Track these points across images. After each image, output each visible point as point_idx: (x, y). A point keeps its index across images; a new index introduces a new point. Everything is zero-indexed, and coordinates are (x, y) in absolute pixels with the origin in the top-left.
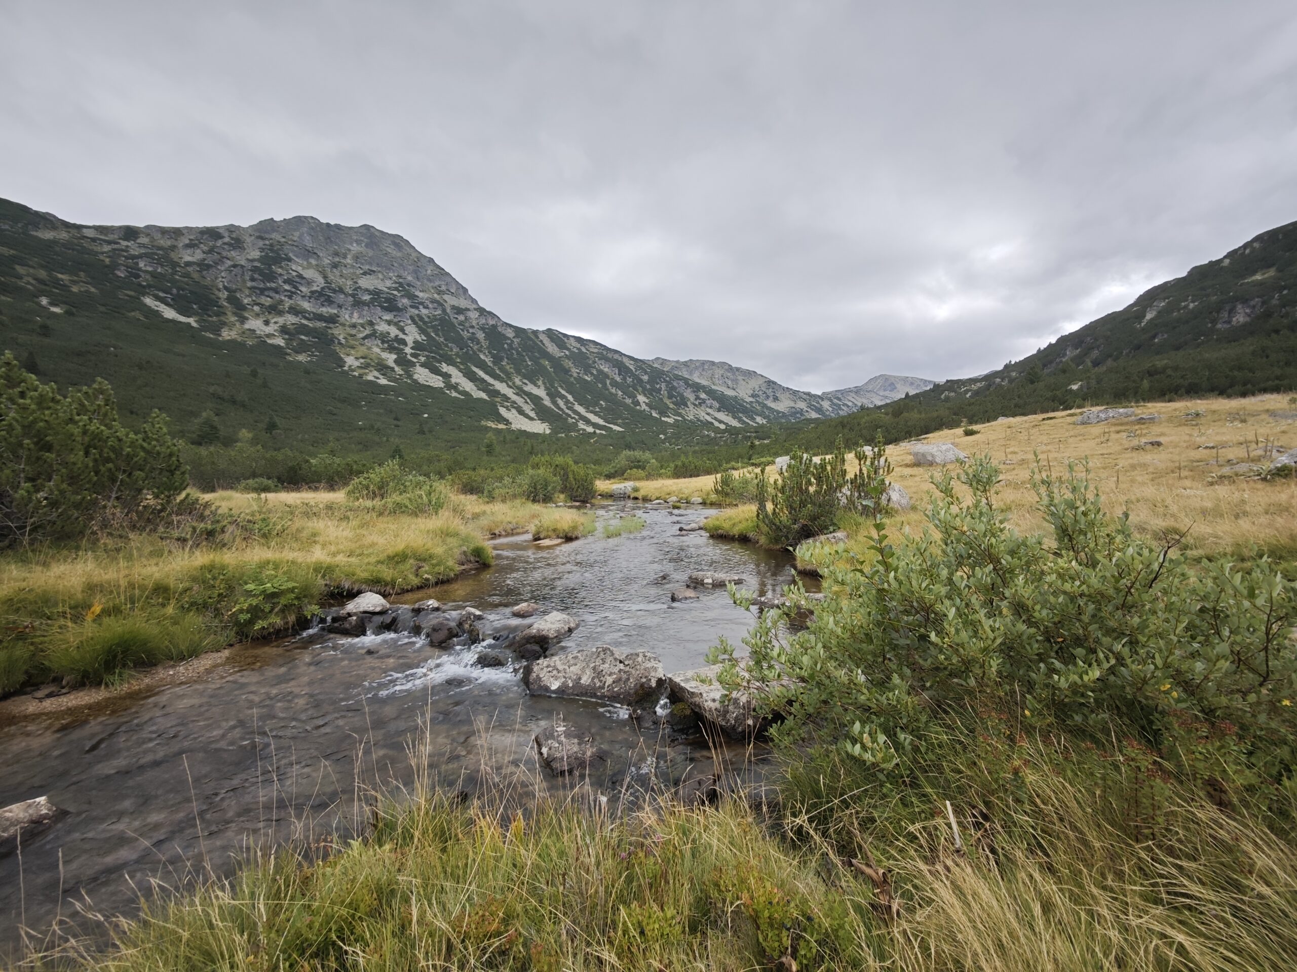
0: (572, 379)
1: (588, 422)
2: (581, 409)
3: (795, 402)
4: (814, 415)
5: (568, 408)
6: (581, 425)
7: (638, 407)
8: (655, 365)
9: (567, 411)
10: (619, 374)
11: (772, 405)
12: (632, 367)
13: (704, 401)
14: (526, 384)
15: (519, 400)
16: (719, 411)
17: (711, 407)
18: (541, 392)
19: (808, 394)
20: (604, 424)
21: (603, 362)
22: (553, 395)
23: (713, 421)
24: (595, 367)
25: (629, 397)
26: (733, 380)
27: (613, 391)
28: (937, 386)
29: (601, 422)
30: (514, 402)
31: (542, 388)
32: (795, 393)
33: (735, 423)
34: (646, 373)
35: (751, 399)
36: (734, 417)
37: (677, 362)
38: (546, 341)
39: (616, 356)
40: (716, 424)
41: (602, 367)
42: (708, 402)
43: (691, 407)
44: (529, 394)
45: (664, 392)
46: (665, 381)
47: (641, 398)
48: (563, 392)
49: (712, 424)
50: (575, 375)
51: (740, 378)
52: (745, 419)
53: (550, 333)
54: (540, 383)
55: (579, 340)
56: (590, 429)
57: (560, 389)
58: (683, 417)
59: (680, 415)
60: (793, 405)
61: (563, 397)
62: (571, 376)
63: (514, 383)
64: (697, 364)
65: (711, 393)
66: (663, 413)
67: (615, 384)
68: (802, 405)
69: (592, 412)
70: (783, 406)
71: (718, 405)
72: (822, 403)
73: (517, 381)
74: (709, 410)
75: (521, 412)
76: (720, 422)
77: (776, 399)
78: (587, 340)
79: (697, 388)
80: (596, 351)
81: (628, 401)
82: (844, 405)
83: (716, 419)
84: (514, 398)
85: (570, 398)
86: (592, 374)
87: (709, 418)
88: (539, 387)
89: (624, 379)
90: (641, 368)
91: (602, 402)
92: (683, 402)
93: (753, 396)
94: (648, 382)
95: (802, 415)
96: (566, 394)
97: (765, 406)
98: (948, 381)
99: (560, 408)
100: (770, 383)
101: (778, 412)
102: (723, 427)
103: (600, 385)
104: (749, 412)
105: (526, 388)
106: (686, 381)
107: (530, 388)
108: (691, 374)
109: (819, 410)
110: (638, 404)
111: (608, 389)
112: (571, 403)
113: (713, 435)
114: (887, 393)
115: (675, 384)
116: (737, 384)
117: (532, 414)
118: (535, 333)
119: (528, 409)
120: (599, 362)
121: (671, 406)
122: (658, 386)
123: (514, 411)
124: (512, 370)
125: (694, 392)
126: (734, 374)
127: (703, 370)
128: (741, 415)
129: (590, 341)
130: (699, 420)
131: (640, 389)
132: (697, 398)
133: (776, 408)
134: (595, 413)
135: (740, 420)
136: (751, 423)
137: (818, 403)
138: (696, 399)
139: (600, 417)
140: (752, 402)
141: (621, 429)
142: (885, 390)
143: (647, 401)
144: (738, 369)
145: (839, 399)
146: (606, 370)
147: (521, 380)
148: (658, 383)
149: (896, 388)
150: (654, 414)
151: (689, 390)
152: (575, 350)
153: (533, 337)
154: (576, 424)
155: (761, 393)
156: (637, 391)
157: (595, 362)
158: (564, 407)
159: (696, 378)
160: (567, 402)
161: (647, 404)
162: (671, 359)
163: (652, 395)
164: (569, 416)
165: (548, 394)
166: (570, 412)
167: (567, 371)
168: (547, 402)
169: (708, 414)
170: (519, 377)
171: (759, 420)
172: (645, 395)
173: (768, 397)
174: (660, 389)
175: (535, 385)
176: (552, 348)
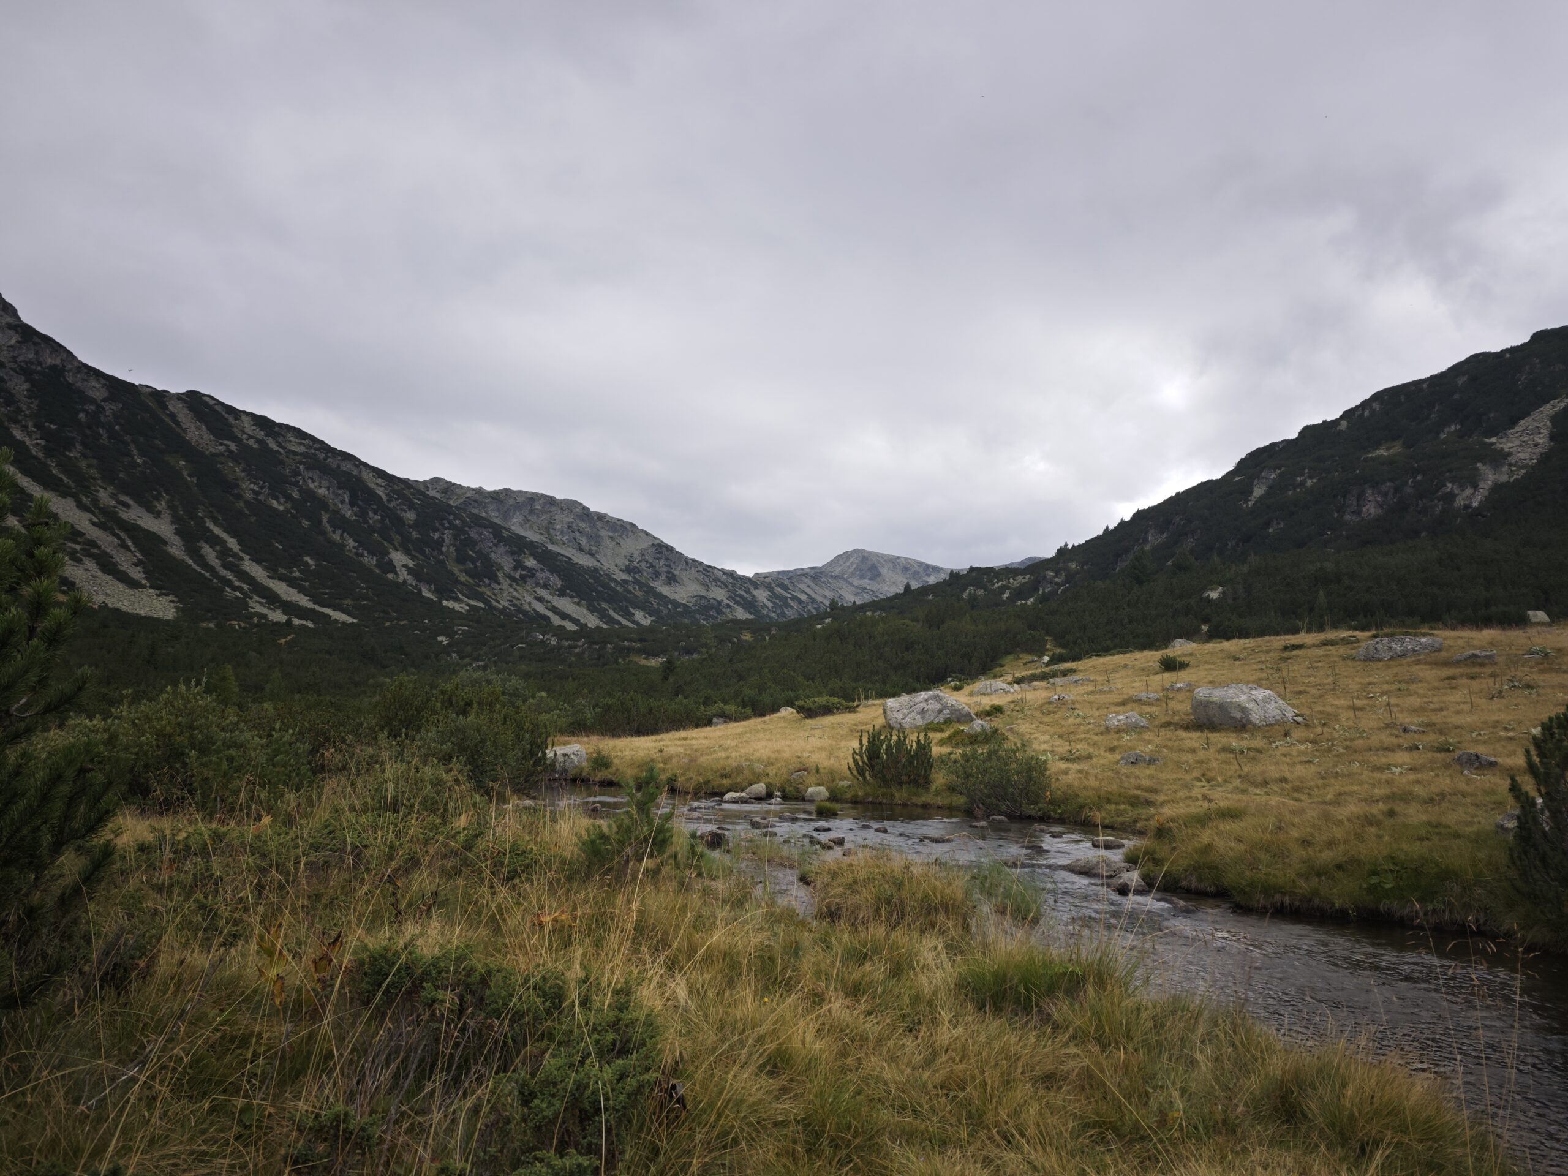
0: (241, 504)
1: (273, 599)
2: (257, 572)
3: (707, 587)
4: (742, 614)
5: (226, 566)
6: (256, 605)
7: (390, 576)
8: (432, 493)
9: (223, 572)
10: (352, 504)
11: (665, 590)
12: (380, 492)
13: (532, 573)
14: (128, 506)
15: (106, 541)
16: (562, 593)
17: (545, 586)
18: (162, 527)
19: (731, 574)
20: (311, 605)
21: (316, 474)
22: (191, 535)
23: (550, 614)
24: (296, 484)
25: (372, 553)
26: (590, 538)
27: (337, 537)
28: (954, 576)
29: (304, 601)
30: (93, 544)
31: (167, 516)
32: (708, 570)
33: (592, 621)
34: (411, 506)
35: (624, 576)
36: (592, 609)
37: (479, 491)
38: (185, 417)
39: (346, 466)
40: (556, 620)
41: (312, 486)
42: (539, 575)
43: (505, 583)
44: (133, 530)
45: (449, 548)
46: (452, 527)
47: (399, 558)
48: (217, 531)
49: (546, 618)
50: (248, 495)
51: (604, 533)
52: (612, 613)
53: (194, 400)
54: (161, 506)
55: (263, 422)
56: (277, 616)
57: (210, 524)
58: (487, 602)
59: (480, 597)
60: (703, 593)
61: (214, 541)
62: (239, 497)
63: (95, 501)
64: (519, 500)
65: (548, 559)
66: (445, 590)
67: (339, 522)
68: (718, 594)
69: (282, 578)
70: (684, 593)
71: (559, 584)
72: (756, 593)
73: (105, 497)
74: (542, 592)
75: (107, 566)
76: (564, 616)
77: (672, 579)
78: (280, 425)
79: (518, 546)
80: (301, 449)
81: (370, 561)
82: (795, 598)
83: (555, 610)
84: (93, 532)
85: (232, 543)
86: (289, 497)
87: (540, 608)
88: (158, 515)
89: (363, 514)
90: (400, 495)
91: (307, 559)
92: (488, 572)
93: (628, 570)
94: (416, 525)
95: (719, 612)
96: (224, 536)
97: (652, 591)
98: (972, 569)
99: (206, 566)
100: (663, 550)
101: (676, 604)
102: (571, 627)
103: (306, 523)
104: (621, 600)
105: (124, 515)
106: (498, 532)
107: (136, 515)
108: (506, 516)
109: (749, 605)
110: (391, 567)
111: (324, 533)
112: (235, 555)
113: (553, 641)
114: (865, 583)
115: (473, 534)
116: (598, 544)
117: (137, 574)
118: (161, 397)
119: (125, 561)
120: (307, 474)
121: (463, 578)
122: (437, 536)
123: (89, 563)
124: (92, 471)
125: (512, 553)
126: (593, 526)
127: (532, 512)
128: (604, 605)
129: (288, 427)
130: (519, 610)
131: (397, 538)
132: (519, 565)
133: (672, 596)
134: (291, 582)
135: (603, 615)
136: (624, 622)
137: (748, 592)
138: (515, 568)
139: (302, 590)
140: (626, 582)
141: (350, 620)
142: (861, 577)
143: (411, 564)
144: (601, 517)
145: (785, 589)
146: (322, 491)
147: (113, 496)
148: (436, 530)
150: (426, 593)
151: (502, 549)
152: (251, 442)
153: (151, 404)
154: (243, 603)
155: (643, 565)
156: (390, 541)
157: (296, 473)
158: (216, 563)
159: (516, 525)
160: (225, 553)
161: (410, 571)
162: (465, 484)
163: (423, 553)
164: (229, 583)
165: (178, 532)
166: (230, 576)
167: (230, 487)
168: (176, 549)
169: (540, 599)
170: (111, 489)
171: (639, 615)
172: (407, 552)
173: (657, 574)
174: (441, 542)
175: (150, 509)
176: (195, 433)
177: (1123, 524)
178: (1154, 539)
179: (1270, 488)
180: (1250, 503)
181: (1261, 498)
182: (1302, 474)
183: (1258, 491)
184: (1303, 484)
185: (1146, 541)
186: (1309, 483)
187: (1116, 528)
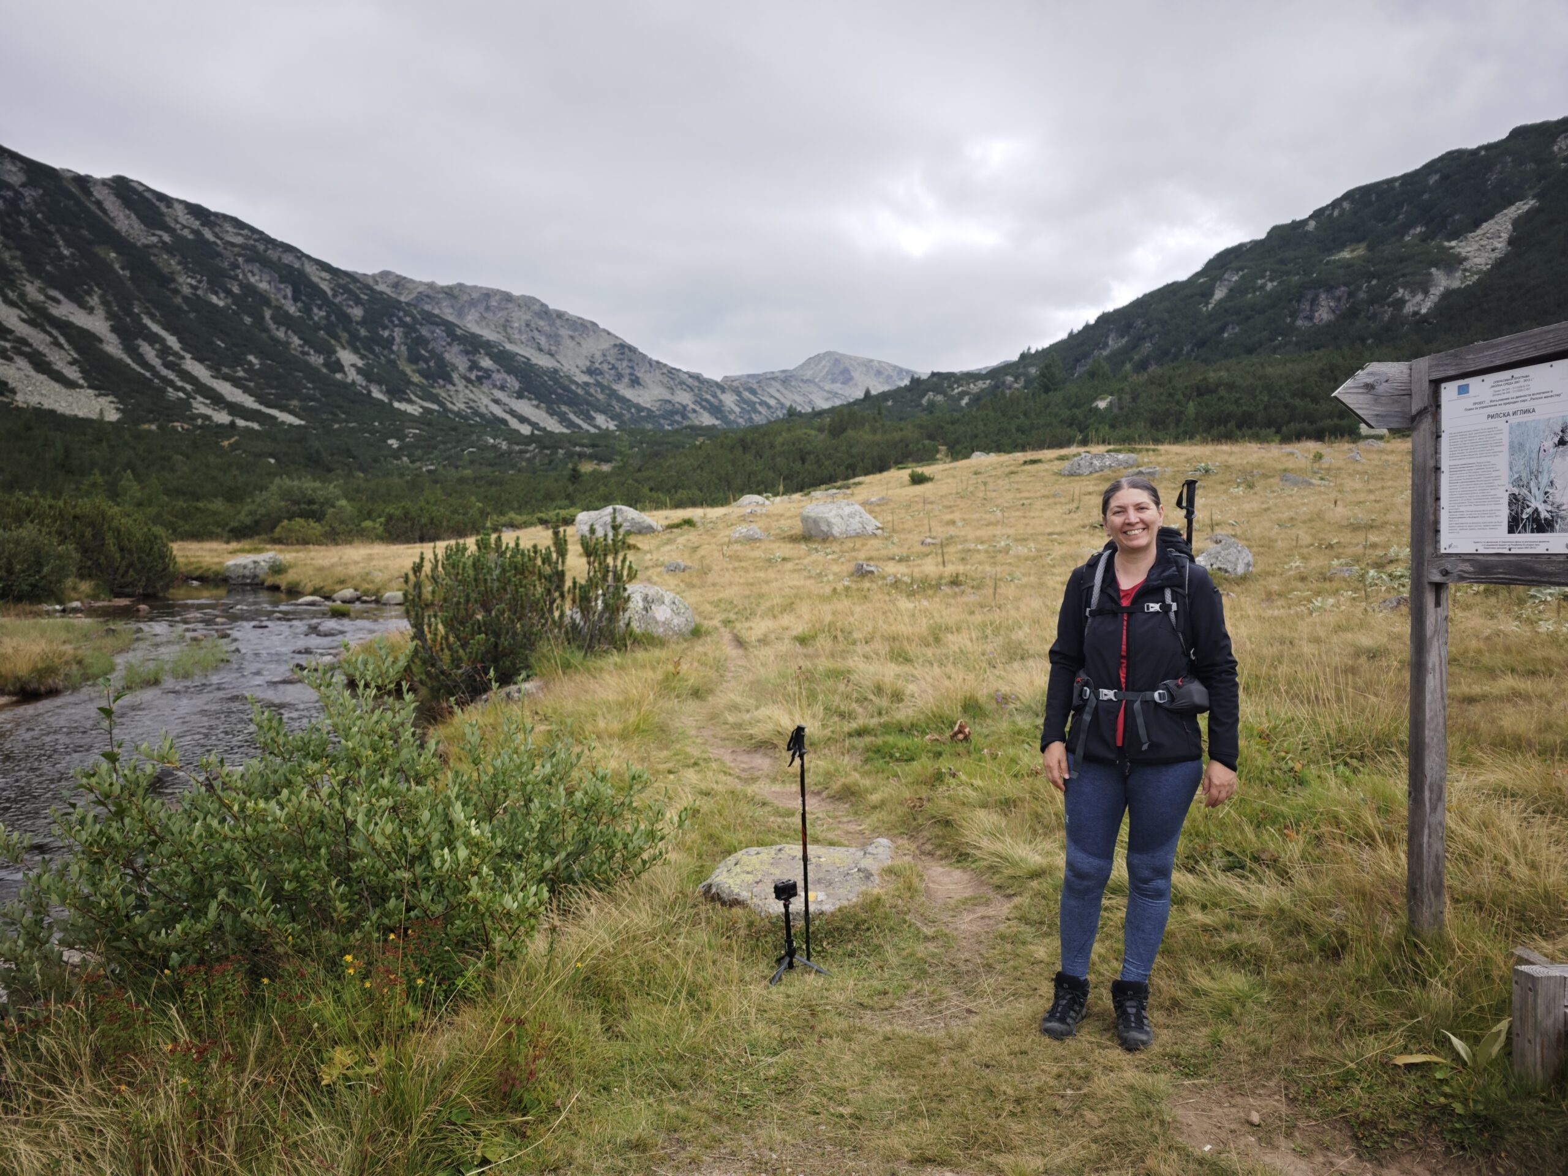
0: (178, 300)
1: (217, 400)
2: (200, 371)
3: (672, 390)
4: (707, 420)
5: (168, 365)
6: (200, 406)
7: (339, 376)
8: (381, 287)
9: (165, 372)
10: (296, 299)
11: (628, 393)
12: (325, 286)
13: (487, 374)
14: (58, 301)
15: (38, 339)
16: (520, 396)
17: (502, 388)
18: (97, 323)
19: (697, 377)
20: (256, 406)
21: (256, 267)
22: (129, 332)
23: (508, 417)
24: (235, 278)
25: (318, 352)
26: (549, 337)
27: (281, 334)
28: (916, 382)
29: (249, 402)
30: (23, 341)
31: (100, 312)
32: (672, 373)
33: (553, 426)
34: (358, 302)
35: (586, 378)
36: (552, 413)
37: (431, 286)
38: (112, 204)
39: (288, 259)
40: (514, 423)
41: (252, 280)
42: (495, 376)
43: (461, 384)
44: (65, 327)
45: (400, 347)
46: (403, 324)
47: (347, 357)
48: (155, 328)
49: (504, 422)
50: (186, 290)
51: (564, 332)
52: (572, 416)
53: (121, 186)
54: (94, 301)
55: (197, 211)
56: (222, 417)
57: (146, 321)
58: (441, 404)
59: (435, 399)
60: (668, 397)
61: (153, 339)
62: (176, 292)
63: (23, 296)
64: (475, 295)
65: (504, 359)
66: (397, 392)
67: (283, 319)
68: (684, 398)
69: (226, 378)
70: (648, 396)
71: (517, 386)
72: (723, 397)
73: (32, 291)
74: (499, 394)
75: (41, 365)
76: (523, 420)
77: (635, 382)
78: (216, 215)
79: (473, 344)
80: (239, 240)
81: (316, 360)
82: (763, 403)
83: (512, 413)
84: (23, 330)
85: (172, 341)
86: (229, 292)
87: (498, 411)
88: (91, 310)
89: (307, 310)
90: (347, 290)
91: (251, 358)
92: (442, 373)
93: (590, 372)
94: (363, 322)
95: (684, 417)
96: (163, 333)
97: (613, 394)
98: (933, 374)
99: (145, 364)
100: (624, 350)
101: (639, 408)
102: (526, 430)
103: (248, 320)
104: (582, 403)
105: (56, 311)
106: (450, 329)
107: (66, 310)
108: (461, 313)
109: (716, 410)
110: (338, 367)
111: (266, 330)
112: (176, 354)
113: (504, 446)
114: (837, 387)
115: (424, 332)
116: (558, 344)
117: (73, 373)
118: (83, 182)
119: (59, 360)
120: (249, 267)
121: (416, 378)
122: (386, 334)
123: (21, 362)
124: (17, 264)
125: (467, 353)
126: (552, 324)
127: (488, 308)
128: (564, 408)
129: (225, 217)
130: (476, 413)
131: (345, 336)
132: (474, 366)
133: (635, 400)
134: (236, 382)
135: (563, 419)
136: (585, 426)
137: (715, 396)
138: (471, 369)
139: (246, 390)
140: (587, 384)
141: (297, 422)
142: (834, 381)
143: (360, 363)
144: (560, 315)
145: (753, 392)
146: (263, 286)
147: (41, 290)
148: (385, 328)
149: (851, 379)
150: (377, 394)
151: (456, 348)
152: (186, 232)
153: (74, 190)
154: (186, 404)
155: (605, 367)
156: (338, 339)
157: (235, 266)
158: (156, 362)
159: (471, 323)
160: (164, 351)
161: (359, 371)
162: (417, 278)
163: (372, 352)
164: (171, 383)
165: (114, 329)
166: (172, 376)
167: (166, 280)
168: (113, 346)
169: (496, 402)
170: (38, 283)
171: (601, 420)
172: (356, 351)
173: (619, 377)
174: (391, 341)
175: (82, 305)
176: (125, 222)
177: (1087, 328)
178: (1114, 343)
179: (1231, 290)
180: (1210, 306)
181: (1221, 301)
182: (1263, 277)
183: (1219, 294)
184: (1263, 287)
185: (1106, 345)
186: (1269, 286)
187: (1080, 332)
